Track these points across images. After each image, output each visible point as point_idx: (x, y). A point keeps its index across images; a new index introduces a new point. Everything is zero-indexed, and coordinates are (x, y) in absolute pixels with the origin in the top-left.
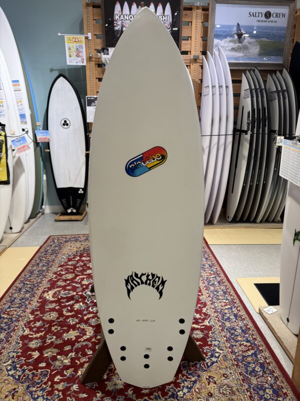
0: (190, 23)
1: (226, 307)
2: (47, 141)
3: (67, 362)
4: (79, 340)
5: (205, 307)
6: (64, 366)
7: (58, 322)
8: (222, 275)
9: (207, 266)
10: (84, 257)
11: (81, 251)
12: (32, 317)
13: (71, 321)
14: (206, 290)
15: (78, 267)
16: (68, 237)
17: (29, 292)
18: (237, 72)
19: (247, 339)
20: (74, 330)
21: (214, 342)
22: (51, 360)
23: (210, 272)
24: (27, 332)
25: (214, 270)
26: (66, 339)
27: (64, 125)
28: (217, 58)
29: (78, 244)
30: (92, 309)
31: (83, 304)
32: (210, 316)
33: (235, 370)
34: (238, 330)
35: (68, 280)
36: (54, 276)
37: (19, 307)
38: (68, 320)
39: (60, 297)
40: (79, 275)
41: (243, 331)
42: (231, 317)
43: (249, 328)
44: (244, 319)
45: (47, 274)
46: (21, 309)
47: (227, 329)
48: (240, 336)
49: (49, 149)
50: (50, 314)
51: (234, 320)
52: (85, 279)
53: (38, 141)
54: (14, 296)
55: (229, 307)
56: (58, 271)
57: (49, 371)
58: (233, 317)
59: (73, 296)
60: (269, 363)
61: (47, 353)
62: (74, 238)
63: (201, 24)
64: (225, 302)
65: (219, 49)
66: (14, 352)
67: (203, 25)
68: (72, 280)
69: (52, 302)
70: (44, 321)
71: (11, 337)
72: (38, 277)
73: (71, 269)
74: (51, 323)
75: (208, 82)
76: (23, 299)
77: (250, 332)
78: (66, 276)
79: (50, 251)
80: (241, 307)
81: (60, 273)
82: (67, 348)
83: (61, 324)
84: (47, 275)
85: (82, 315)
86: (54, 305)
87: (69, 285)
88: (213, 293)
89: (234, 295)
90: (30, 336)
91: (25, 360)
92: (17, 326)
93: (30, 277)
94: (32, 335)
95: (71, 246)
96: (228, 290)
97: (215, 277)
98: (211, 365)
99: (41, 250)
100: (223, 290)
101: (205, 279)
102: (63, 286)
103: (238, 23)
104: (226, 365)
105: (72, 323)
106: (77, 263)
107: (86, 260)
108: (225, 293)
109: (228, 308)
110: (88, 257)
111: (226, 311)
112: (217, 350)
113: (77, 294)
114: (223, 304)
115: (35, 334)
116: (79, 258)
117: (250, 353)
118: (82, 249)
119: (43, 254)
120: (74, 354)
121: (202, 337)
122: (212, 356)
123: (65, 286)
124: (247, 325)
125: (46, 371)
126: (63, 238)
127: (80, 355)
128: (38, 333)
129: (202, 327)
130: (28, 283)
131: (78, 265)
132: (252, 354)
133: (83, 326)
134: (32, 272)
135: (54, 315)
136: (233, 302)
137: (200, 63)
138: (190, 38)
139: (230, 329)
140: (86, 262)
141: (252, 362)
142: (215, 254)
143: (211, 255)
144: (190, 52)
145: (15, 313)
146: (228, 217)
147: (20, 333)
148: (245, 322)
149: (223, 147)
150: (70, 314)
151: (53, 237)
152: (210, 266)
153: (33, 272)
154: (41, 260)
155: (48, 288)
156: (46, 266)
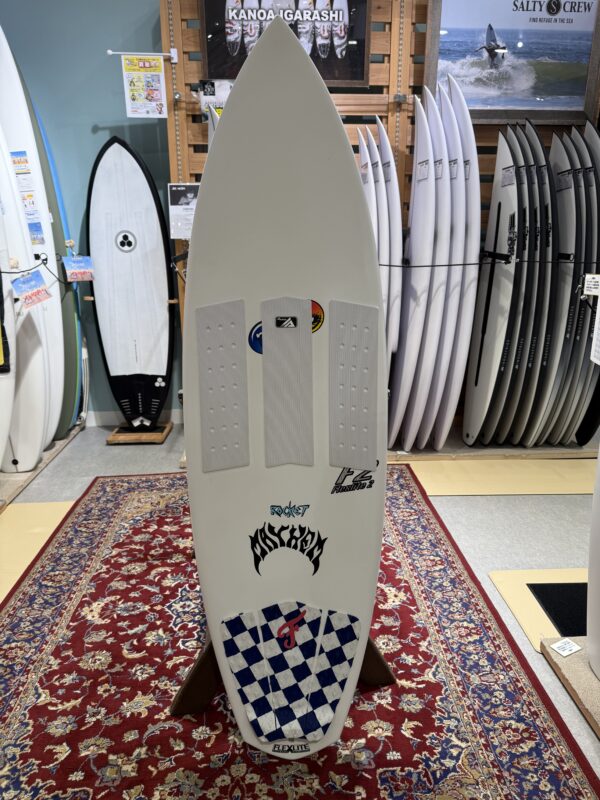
0: (387, 26)
1: (471, 639)
2: (87, 278)
3: (130, 769)
4: (156, 717)
5: (424, 639)
6: (124, 779)
7: (111, 674)
8: (459, 565)
9: (426, 544)
10: (167, 524)
11: (160, 511)
12: (55, 663)
13: (138, 673)
14: (425, 599)
15: (155, 547)
16: (134, 479)
17: (51, 604)
18: (487, 130)
19: (518, 715)
20: (144, 694)
21: (446, 722)
22: (95, 764)
23: (432, 558)
24: (45, 698)
25: (442, 554)
26: (128, 715)
27: (122, 244)
28: (446, 100)
29: (155, 496)
30: (184, 643)
31: (165, 631)
32: (435, 660)
33: (496, 790)
34: (496, 694)
35: (132, 577)
36: (105, 567)
37: (28, 641)
38: (133, 671)
39: (115, 616)
40: (157, 566)
41: (508, 694)
42: (481, 663)
43: (521, 688)
44: (509, 666)
45: (89, 563)
46: (33, 645)
47: (474, 692)
48: (501, 707)
49: (92, 295)
50: (94, 656)
51: (488, 669)
52: (169, 576)
53: (69, 280)
54: (19, 615)
55: (477, 637)
56: (112, 557)
57: (91, 791)
58: (486, 663)
59: (144, 613)
60: (568, 772)
61: (87, 748)
62: (146, 481)
63: (411, 28)
64: (467, 628)
65: (449, 82)
66: (15, 746)
67: (415, 30)
68: (142, 577)
69: (98, 628)
70: (80, 671)
71: (10, 710)
72: (70, 570)
73: (140, 551)
74: (95, 675)
75: (426, 150)
76: (37, 620)
77: (525, 697)
78: (130, 567)
79: (96, 512)
80: (503, 639)
81: (116, 562)
82: (130, 736)
83: (119, 680)
84: (89, 566)
85: (162, 658)
86: (103, 634)
87: (134, 588)
88: (441, 606)
89: (486, 610)
90: (51, 708)
91: (39, 765)
92: (24, 684)
93: (52, 570)
94: (55, 705)
95: (139, 501)
96: (473, 600)
97: (444, 570)
98: (442, 777)
99: (79, 509)
100: (461, 599)
101: (423, 573)
102: (122, 591)
103: (490, 25)
104: (476, 777)
105: (141, 677)
106: (153, 539)
107: (172, 533)
108: (466, 606)
109: (474, 642)
110: (175, 524)
111: (471, 648)
112: (456, 741)
113: (152, 610)
114: (463, 632)
115: (62, 703)
116: (156, 527)
117: (526, 747)
118: (162, 506)
119: (81, 518)
120: (144, 749)
121: (422, 710)
122: (444, 755)
123: (128, 591)
124: (518, 680)
125: (84, 791)
126: (123, 481)
127: (157, 754)
128: (68, 701)
129: (420, 686)
130: (50, 584)
131: (155, 542)
132: (531, 750)
133: (163, 684)
134: (57, 560)
135: (103, 658)
136: (483, 627)
137: (408, 111)
138: (386, 58)
139: (480, 689)
140: (171, 537)
141: (531, 768)
142: (442, 517)
143: (433, 520)
144: (388, 87)
145: (20, 653)
146: (468, 436)
147: (30, 700)
148: (511, 674)
149: (458, 289)
150: (136, 655)
151: (102, 480)
152: (432, 544)
153: (59, 559)
154: (76, 531)
155: (91, 595)
156: (87, 545)
